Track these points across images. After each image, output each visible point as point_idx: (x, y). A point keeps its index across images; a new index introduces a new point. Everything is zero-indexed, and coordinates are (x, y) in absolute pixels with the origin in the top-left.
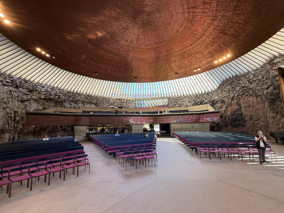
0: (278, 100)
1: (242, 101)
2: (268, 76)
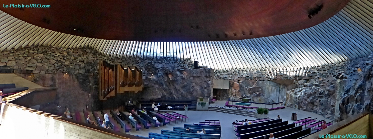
0: (87, 81)
1: (57, 76)
2: (82, 59)
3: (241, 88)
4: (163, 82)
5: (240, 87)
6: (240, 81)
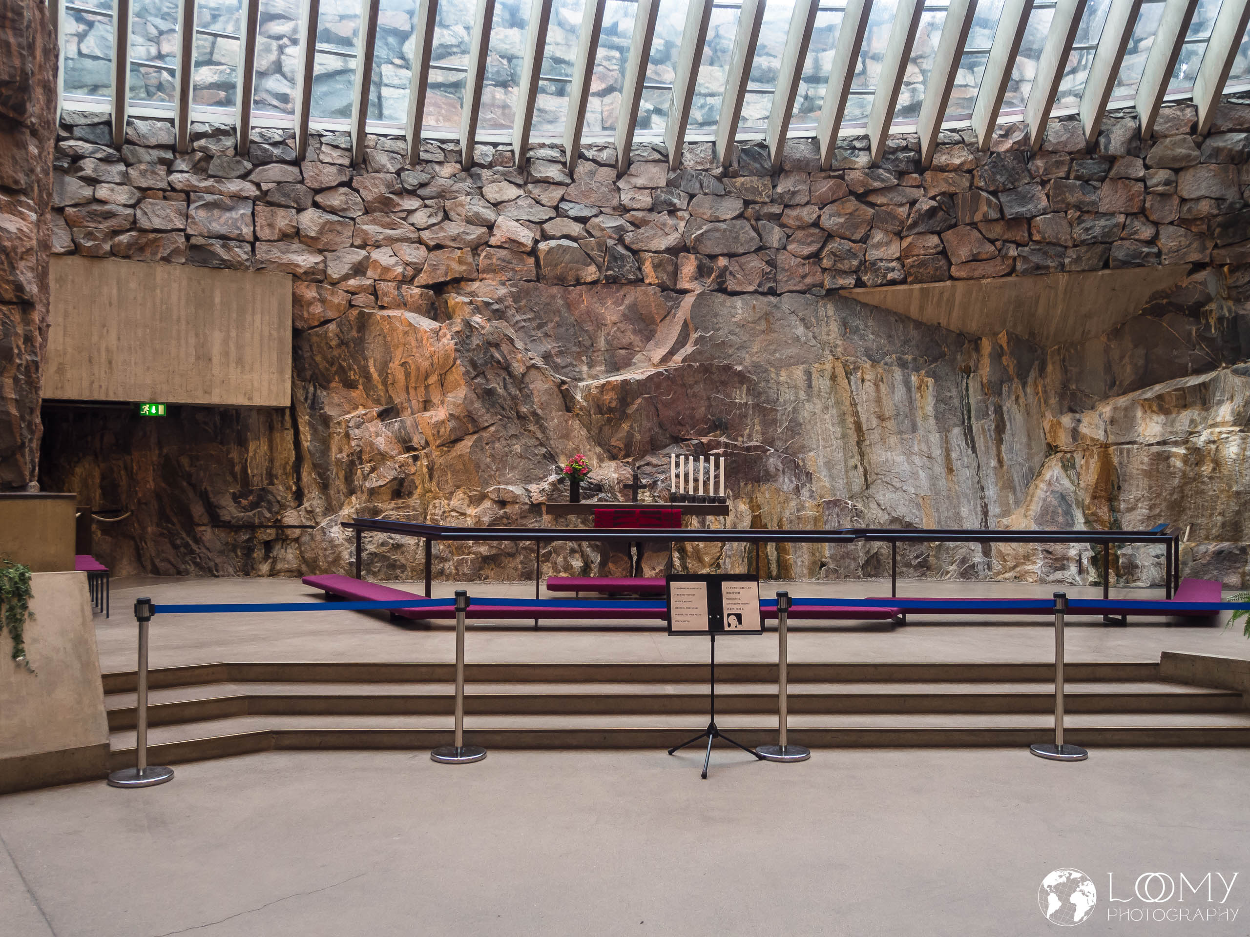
3: (496, 385)
5: (477, 370)
6: (455, 299)
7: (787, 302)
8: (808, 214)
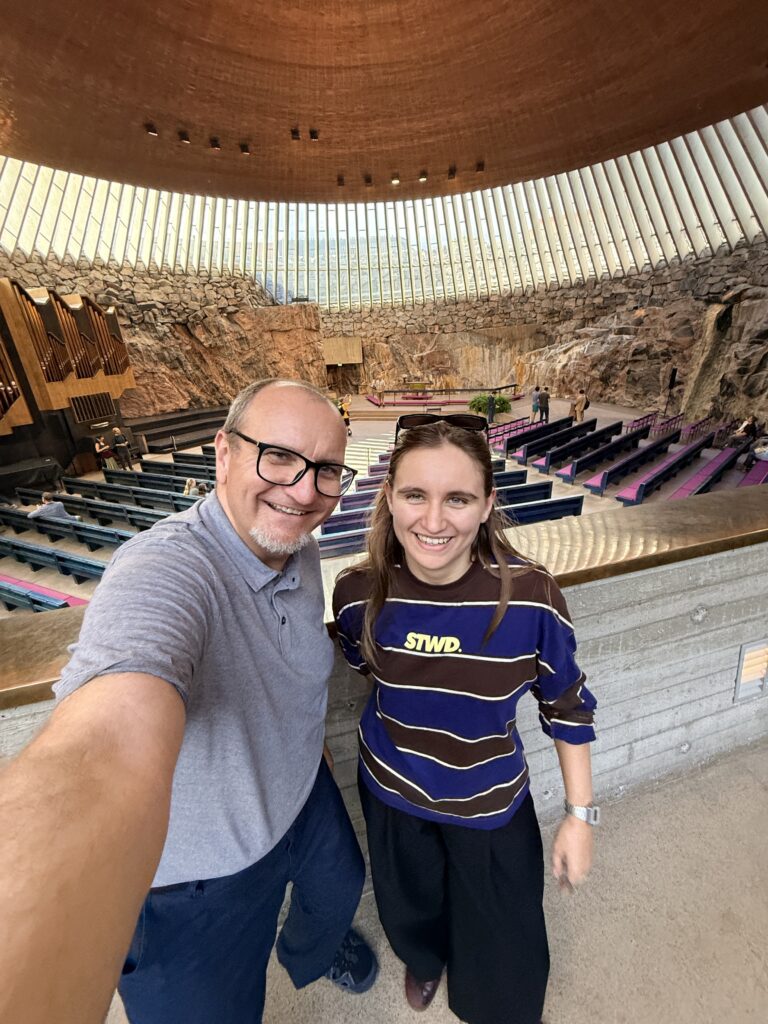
3: (398, 357)
4: (182, 355)
5: (394, 355)
6: (390, 339)
7: (458, 334)
8: (463, 313)
